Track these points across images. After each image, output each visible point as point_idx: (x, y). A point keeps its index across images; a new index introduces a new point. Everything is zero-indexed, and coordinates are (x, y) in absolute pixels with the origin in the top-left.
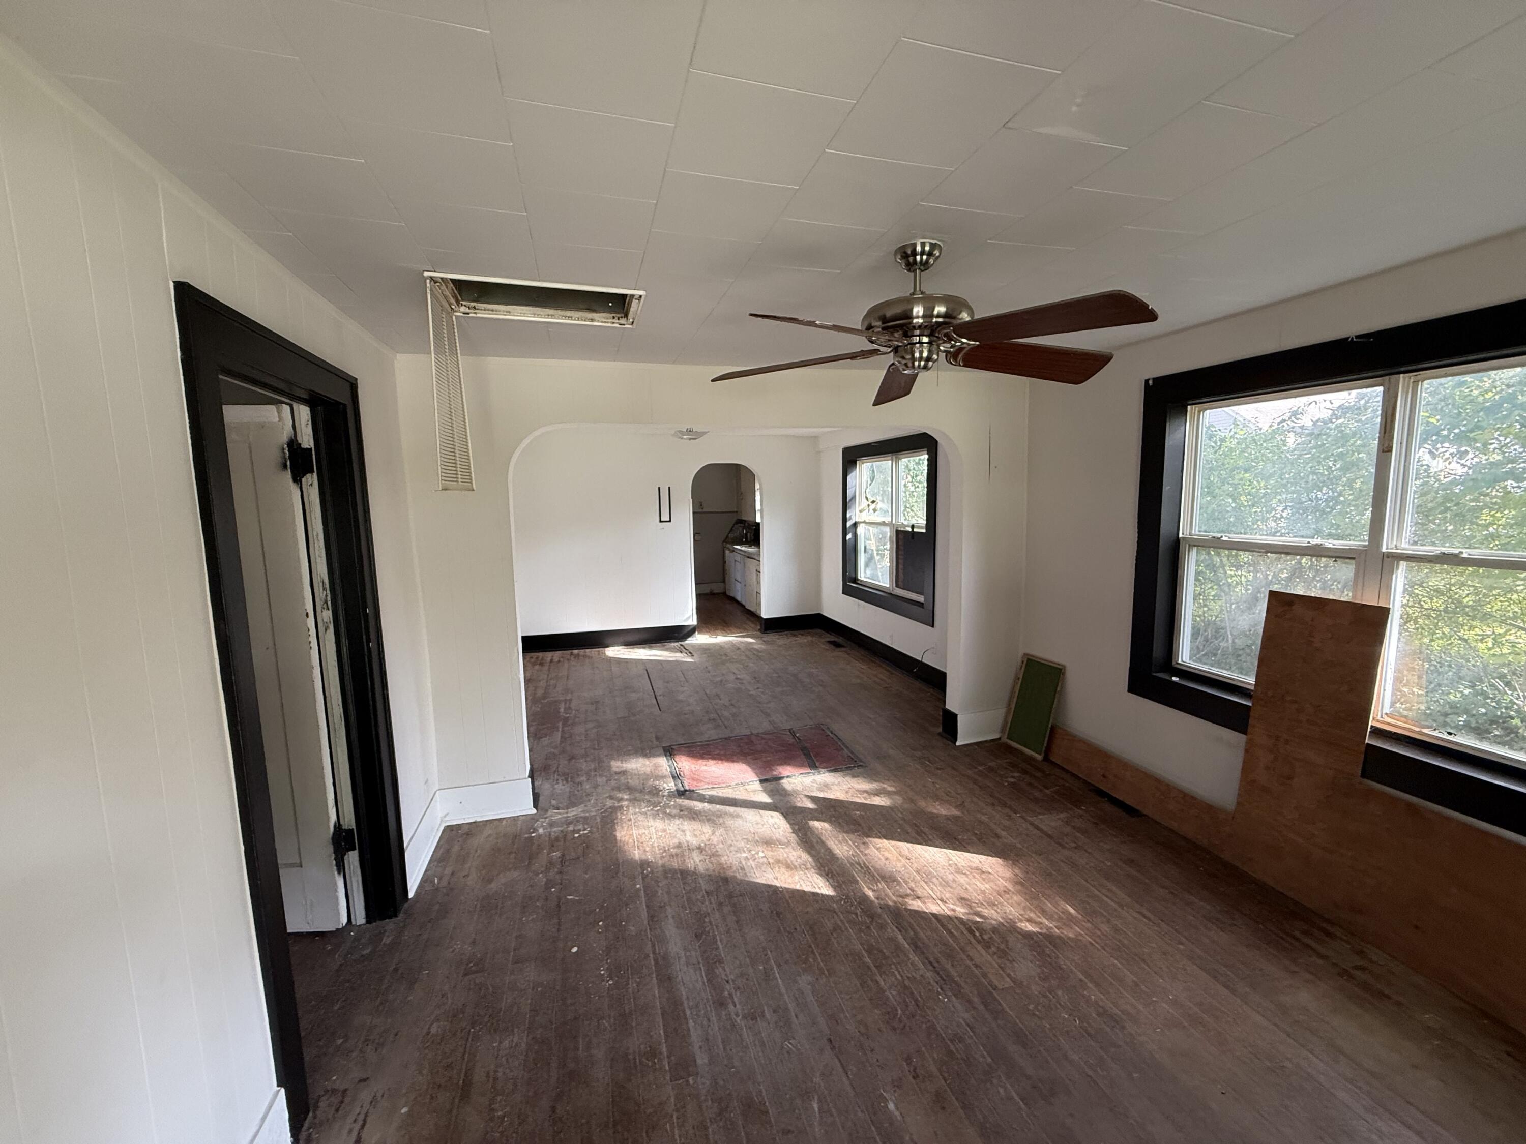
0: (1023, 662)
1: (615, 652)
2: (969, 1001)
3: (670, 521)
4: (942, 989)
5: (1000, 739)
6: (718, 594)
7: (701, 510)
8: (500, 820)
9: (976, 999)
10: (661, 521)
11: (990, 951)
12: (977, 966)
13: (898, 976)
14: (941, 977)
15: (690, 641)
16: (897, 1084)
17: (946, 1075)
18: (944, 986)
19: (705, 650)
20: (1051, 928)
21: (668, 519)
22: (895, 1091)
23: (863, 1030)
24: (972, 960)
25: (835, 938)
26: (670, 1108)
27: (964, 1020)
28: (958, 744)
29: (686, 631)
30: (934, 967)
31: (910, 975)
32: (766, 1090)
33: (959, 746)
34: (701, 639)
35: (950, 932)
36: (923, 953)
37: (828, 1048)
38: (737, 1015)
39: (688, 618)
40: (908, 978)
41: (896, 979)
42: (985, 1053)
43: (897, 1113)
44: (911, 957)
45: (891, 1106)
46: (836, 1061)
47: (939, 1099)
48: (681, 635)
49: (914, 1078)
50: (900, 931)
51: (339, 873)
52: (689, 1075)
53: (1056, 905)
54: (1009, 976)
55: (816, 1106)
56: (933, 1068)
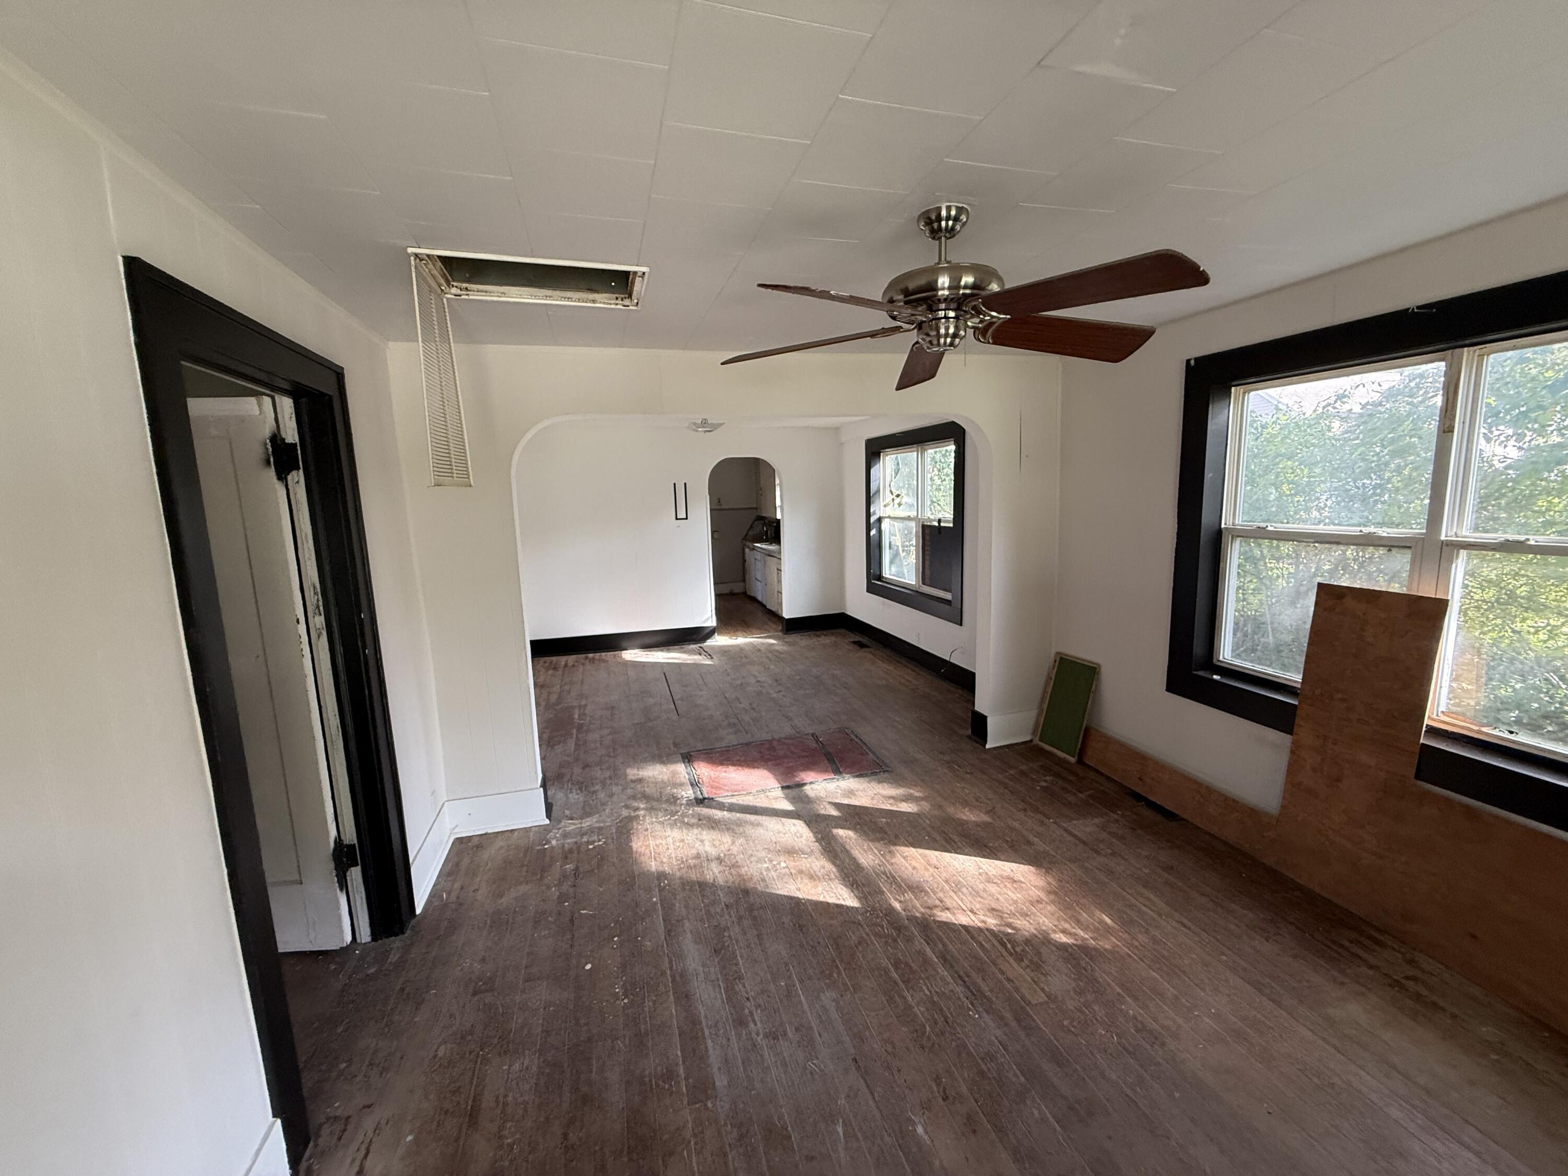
0: (1055, 661)
1: (632, 655)
2: (1002, 1018)
3: (686, 518)
4: (972, 1004)
5: (1031, 741)
6: (738, 594)
7: (719, 507)
8: (512, 831)
9: (1008, 1016)
10: (677, 519)
11: (1023, 964)
12: (1009, 980)
13: (927, 992)
14: (971, 992)
15: (709, 642)
16: (926, 1106)
17: (977, 1096)
18: (975, 1002)
19: (724, 651)
20: (1086, 939)
21: (685, 517)
22: (923, 1114)
23: (890, 1049)
24: (1003, 973)
25: (860, 952)
26: (688, 1134)
27: (997, 1038)
28: (988, 746)
29: (707, 631)
30: (964, 981)
31: (938, 990)
32: (789, 1114)
33: (990, 749)
34: (720, 640)
35: (981, 945)
36: (952, 967)
37: (854, 1069)
38: (758, 1034)
39: (707, 620)
40: (936, 992)
41: (925, 995)
42: (1018, 1072)
43: (926, 1137)
44: (940, 970)
45: (920, 1130)
46: (862, 1081)
47: (970, 1119)
48: (700, 637)
49: (944, 1100)
50: (928, 944)
51: (341, 890)
52: (708, 1098)
53: (1092, 915)
54: (1043, 990)
55: (840, 1130)
56: (964, 1089)
